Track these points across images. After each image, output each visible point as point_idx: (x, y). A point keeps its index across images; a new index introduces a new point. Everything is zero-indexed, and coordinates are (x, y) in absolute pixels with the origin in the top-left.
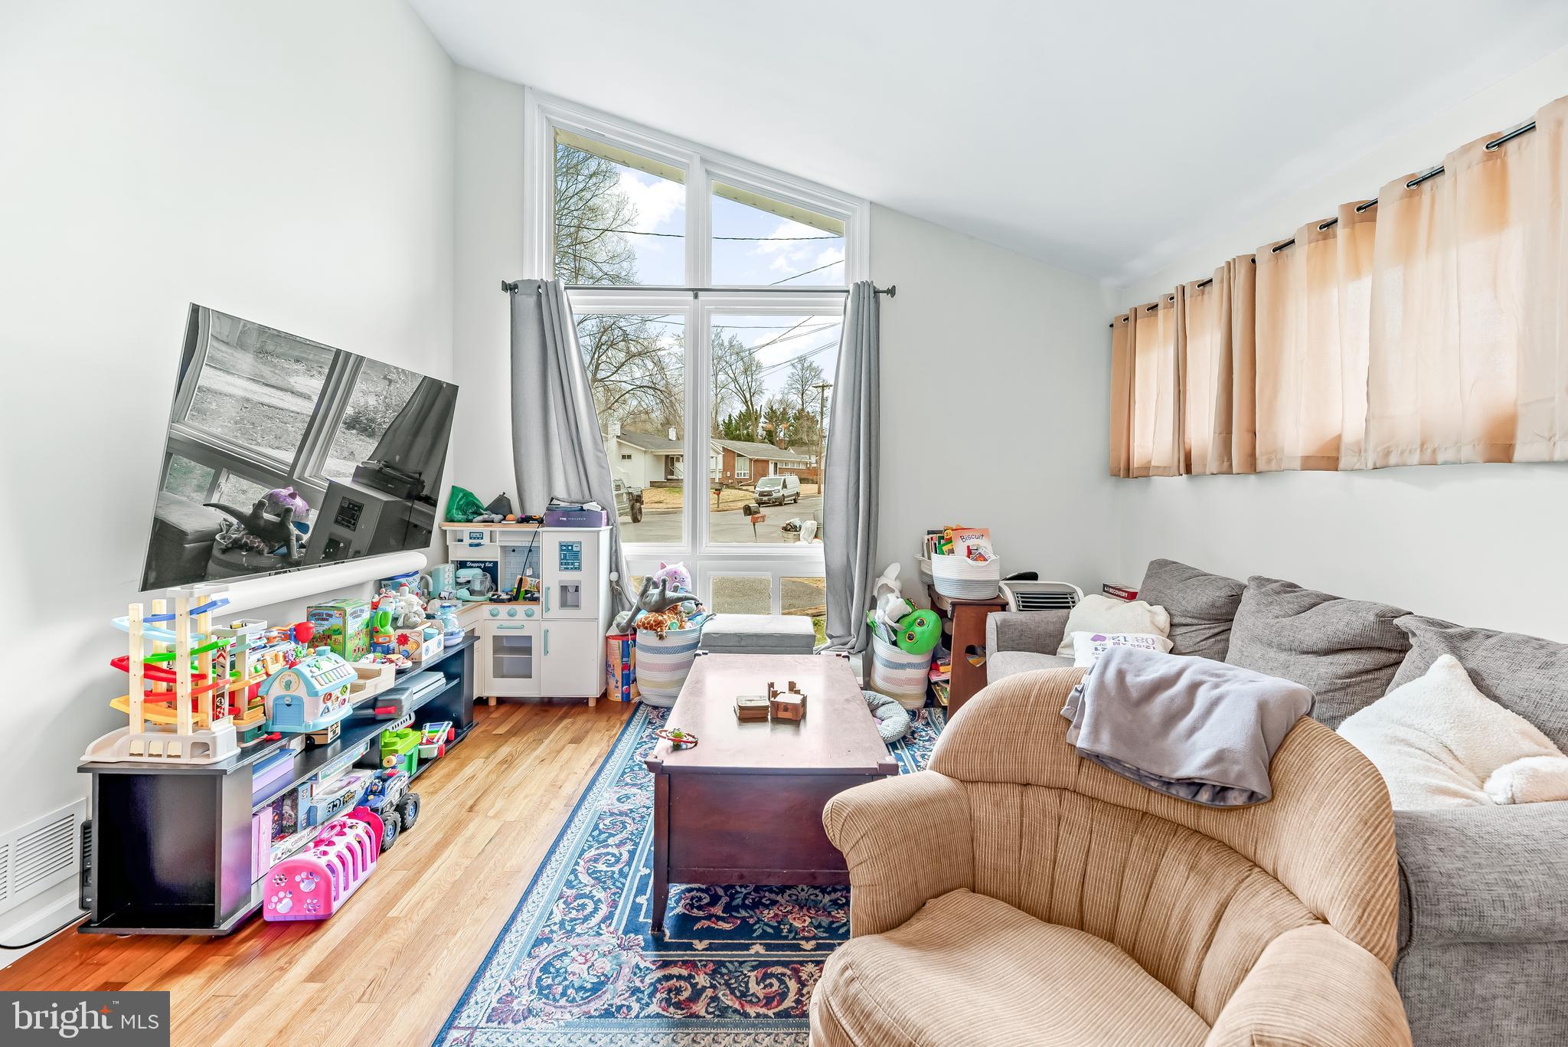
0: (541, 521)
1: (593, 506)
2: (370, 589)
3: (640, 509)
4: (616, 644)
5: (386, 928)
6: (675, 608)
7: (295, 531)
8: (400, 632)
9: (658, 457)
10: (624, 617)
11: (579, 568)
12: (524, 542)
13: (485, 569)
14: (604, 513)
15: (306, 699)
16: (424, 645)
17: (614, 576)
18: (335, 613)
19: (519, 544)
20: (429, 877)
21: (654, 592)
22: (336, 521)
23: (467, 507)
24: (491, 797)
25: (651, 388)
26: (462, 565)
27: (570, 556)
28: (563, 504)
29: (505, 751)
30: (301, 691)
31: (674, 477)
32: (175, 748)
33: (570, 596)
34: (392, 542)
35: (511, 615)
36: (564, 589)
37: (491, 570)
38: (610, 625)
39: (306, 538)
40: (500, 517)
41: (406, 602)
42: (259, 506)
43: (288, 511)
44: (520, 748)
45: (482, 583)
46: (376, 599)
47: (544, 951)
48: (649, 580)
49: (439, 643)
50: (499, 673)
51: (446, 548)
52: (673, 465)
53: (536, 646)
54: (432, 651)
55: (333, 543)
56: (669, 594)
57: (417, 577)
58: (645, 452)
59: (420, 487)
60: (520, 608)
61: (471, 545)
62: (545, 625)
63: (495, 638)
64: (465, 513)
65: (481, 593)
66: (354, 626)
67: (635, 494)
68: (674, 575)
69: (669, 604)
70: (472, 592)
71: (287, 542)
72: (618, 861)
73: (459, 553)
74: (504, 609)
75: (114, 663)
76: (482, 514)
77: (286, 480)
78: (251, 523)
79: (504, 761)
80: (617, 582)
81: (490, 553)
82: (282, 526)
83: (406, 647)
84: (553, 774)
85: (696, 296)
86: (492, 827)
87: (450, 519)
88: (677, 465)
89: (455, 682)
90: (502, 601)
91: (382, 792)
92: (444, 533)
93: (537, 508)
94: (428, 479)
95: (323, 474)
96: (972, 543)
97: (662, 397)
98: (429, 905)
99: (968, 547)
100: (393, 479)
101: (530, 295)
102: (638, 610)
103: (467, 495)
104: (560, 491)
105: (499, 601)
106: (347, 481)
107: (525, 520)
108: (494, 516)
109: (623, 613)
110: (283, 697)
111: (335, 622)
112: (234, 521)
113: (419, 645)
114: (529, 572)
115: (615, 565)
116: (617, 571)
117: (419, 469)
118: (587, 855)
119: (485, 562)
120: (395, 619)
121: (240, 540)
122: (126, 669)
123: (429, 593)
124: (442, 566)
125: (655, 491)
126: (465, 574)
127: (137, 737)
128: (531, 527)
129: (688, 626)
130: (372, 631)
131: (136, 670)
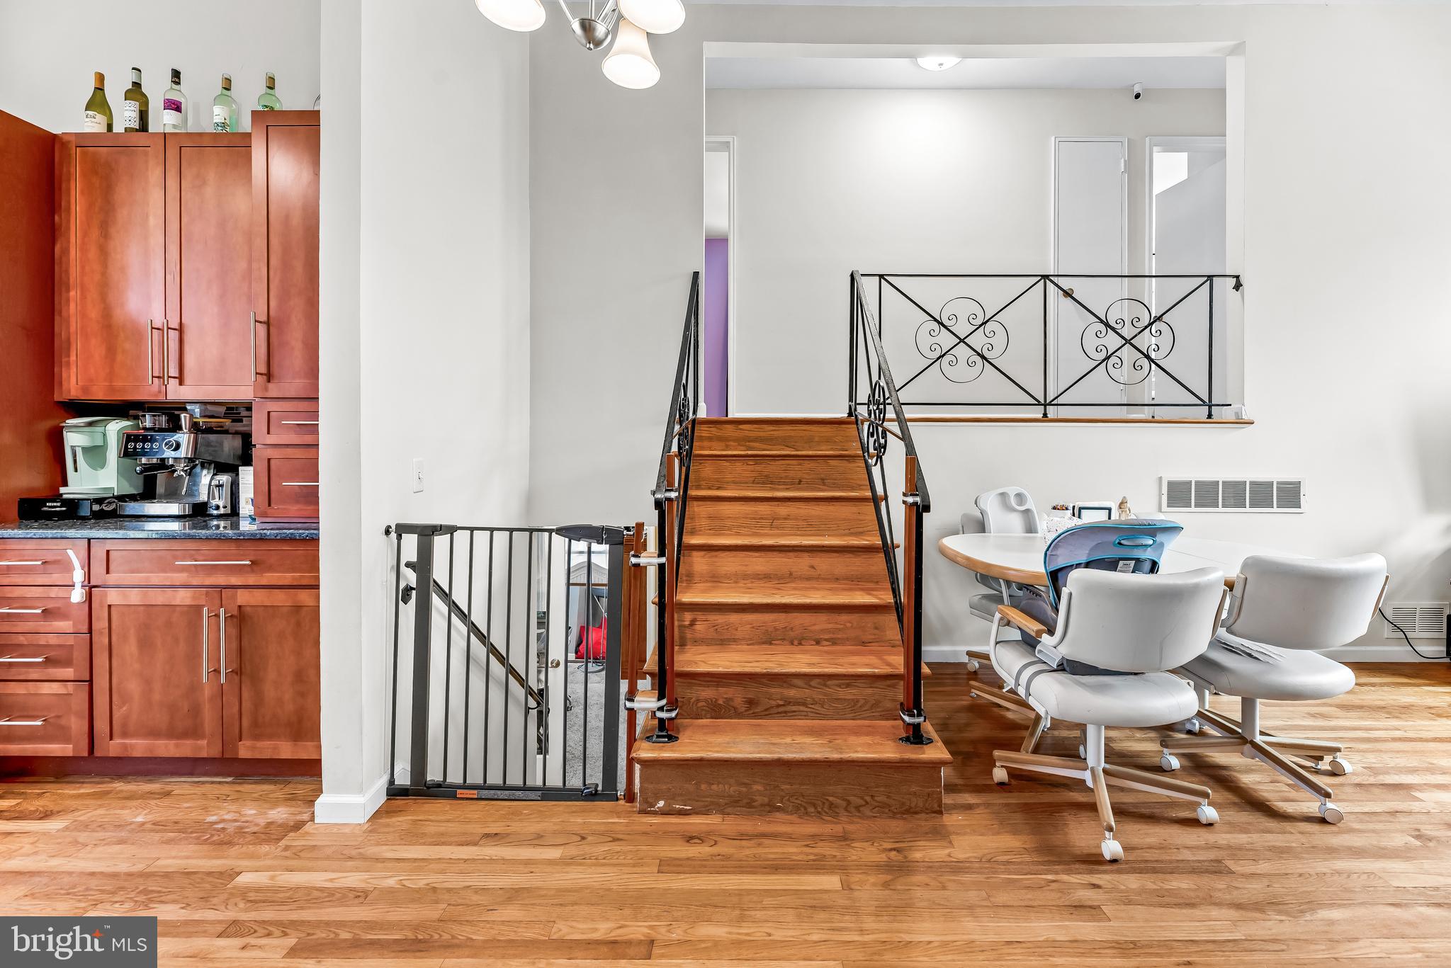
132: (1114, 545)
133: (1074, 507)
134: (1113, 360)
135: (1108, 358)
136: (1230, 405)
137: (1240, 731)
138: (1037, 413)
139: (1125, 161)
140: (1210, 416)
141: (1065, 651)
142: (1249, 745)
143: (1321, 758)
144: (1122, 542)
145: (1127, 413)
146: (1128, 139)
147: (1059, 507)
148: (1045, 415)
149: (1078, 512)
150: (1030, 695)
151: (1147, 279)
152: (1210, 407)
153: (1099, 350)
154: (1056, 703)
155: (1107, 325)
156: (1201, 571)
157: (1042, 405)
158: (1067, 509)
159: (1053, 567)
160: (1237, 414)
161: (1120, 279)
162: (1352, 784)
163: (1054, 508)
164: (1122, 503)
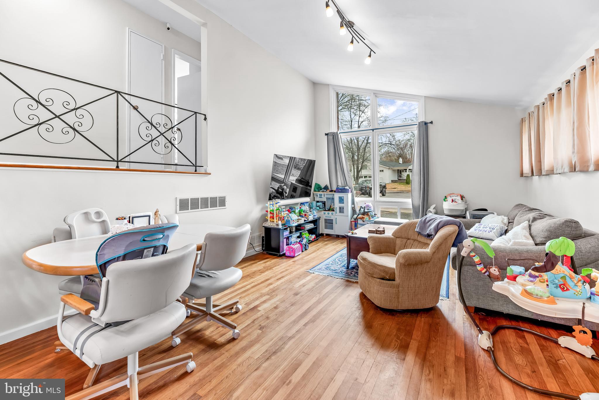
0: (335, 191)
1: (347, 188)
2: (299, 205)
3: (385, 191)
4: (353, 223)
5: (303, 260)
6: (368, 214)
7: (285, 194)
8: (305, 213)
9: (394, 170)
10: (355, 216)
11: (343, 203)
12: (331, 196)
13: (323, 203)
14: (350, 189)
15: (290, 220)
16: (309, 217)
17: (353, 206)
18: (294, 208)
19: (330, 197)
20: (310, 256)
21: (362, 210)
22: (292, 191)
23: (319, 188)
24: (322, 249)
25: (389, 144)
26: (318, 202)
27: (341, 200)
28: (340, 187)
29: (326, 243)
30: (290, 219)
31: (401, 178)
32: (274, 225)
33: (341, 210)
34: (303, 195)
35: (328, 214)
36: (340, 208)
37: (324, 203)
38: (352, 218)
39: (286, 195)
40: (326, 190)
41: (306, 208)
42: (278, 188)
43: (283, 189)
44: (329, 243)
45: (322, 206)
46: (300, 206)
47: (327, 266)
48: (361, 207)
49: (312, 217)
50: (326, 228)
51: (314, 198)
52: (401, 173)
53: (334, 222)
54: (311, 218)
55: (291, 196)
56: (366, 210)
57: (308, 204)
58: (389, 169)
59: (308, 183)
60: (330, 212)
61: (319, 197)
62: (336, 217)
63: (325, 219)
64: (318, 189)
65: (322, 209)
66: (297, 211)
67: (383, 185)
68: (368, 206)
69: (366, 213)
70: (320, 208)
71: (283, 196)
72: (344, 259)
73: (317, 199)
74: (326, 212)
75: (266, 211)
76: (322, 190)
77: (283, 182)
78: (277, 191)
79: (326, 244)
80: (354, 207)
81: (324, 199)
82: (282, 192)
83: (306, 217)
84: (335, 247)
85: (373, 131)
86: (322, 252)
87: (315, 191)
88: (402, 173)
89: (316, 226)
90: (326, 210)
91: (302, 241)
92: (314, 194)
93: (334, 188)
94: (310, 181)
95: (289, 180)
96: (453, 198)
97: (394, 147)
98: (310, 259)
99: (452, 199)
100: (303, 182)
101: (331, 136)
102: (359, 215)
103: (319, 185)
104: (340, 184)
105: (325, 210)
106: (294, 182)
107: (332, 191)
108: (324, 190)
109: (355, 215)
110: (287, 220)
111: (294, 210)
112: (274, 191)
113: (308, 216)
114: (333, 204)
115: (353, 203)
116: (354, 204)
117: (308, 179)
118: (338, 258)
119: (323, 201)
120: (304, 211)
121: (275, 195)
122: (268, 212)
123: (311, 207)
124: (313, 202)
125: (393, 184)
126: (318, 204)
127: (269, 223)
128: (333, 193)
129: (372, 219)
130: (300, 213)
131: (269, 212)
132: (141, 241)
133: (129, 217)
134: (155, 142)
135: (152, 140)
136: (203, 166)
137: (205, 309)
138: (113, 165)
139: (163, 55)
140: (196, 171)
141: (105, 319)
142: (209, 316)
143: (233, 308)
144: (145, 239)
145: (165, 169)
146: (165, 46)
147: (120, 218)
148: (118, 167)
149: (131, 221)
150: (83, 354)
151: (173, 108)
152: (196, 167)
153: (148, 136)
154: (100, 355)
155: (152, 124)
156: (186, 247)
157: (116, 161)
158: (125, 219)
159: (101, 262)
160: (205, 170)
161: (161, 105)
162: (241, 315)
163: (117, 219)
164: (156, 212)
